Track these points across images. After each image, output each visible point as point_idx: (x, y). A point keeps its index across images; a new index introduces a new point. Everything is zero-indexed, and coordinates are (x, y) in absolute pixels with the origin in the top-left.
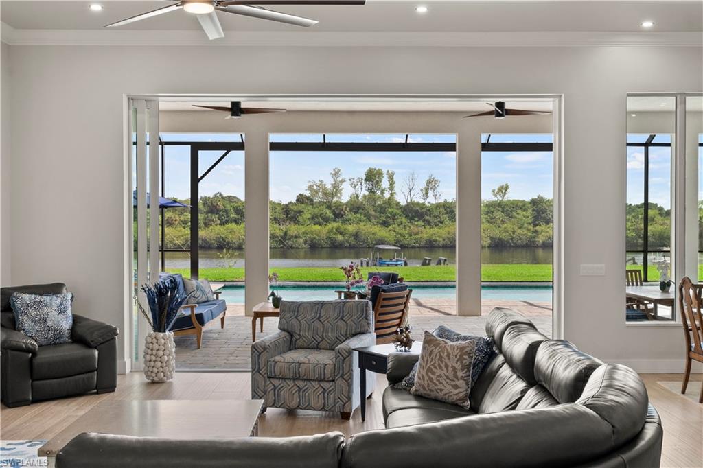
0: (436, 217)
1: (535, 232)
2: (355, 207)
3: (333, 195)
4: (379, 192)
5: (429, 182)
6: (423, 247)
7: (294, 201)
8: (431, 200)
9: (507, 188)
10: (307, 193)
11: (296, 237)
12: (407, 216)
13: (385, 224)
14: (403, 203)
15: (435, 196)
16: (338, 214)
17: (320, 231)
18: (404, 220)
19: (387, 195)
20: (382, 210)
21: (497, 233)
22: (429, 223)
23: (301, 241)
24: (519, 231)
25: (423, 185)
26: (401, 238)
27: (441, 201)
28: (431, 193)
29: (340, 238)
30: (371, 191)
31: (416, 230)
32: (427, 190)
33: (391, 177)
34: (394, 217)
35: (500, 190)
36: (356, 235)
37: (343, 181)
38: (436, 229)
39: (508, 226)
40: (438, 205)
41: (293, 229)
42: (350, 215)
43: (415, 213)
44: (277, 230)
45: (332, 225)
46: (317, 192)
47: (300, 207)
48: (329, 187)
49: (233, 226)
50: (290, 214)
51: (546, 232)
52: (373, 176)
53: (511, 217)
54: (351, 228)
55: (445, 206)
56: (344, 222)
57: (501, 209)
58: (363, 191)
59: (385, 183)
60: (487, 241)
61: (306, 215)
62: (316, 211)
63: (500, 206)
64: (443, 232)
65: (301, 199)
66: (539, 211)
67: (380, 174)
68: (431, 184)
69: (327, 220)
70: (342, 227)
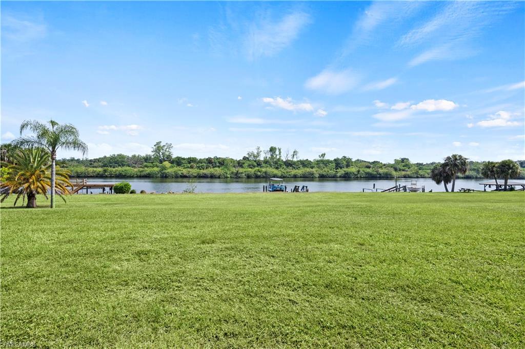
0: (297, 165)
1: (337, 172)
2: (266, 162)
3: (257, 157)
4: (275, 156)
5: (294, 152)
6: (292, 177)
7: (242, 159)
8: (295, 160)
9: (325, 154)
10: (247, 156)
11: (242, 173)
12: (286, 165)
13: (277, 168)
14: (284, 160)
15: (297, 158)
16: (259, 164)
17: (251, 171)
18: (285, 167)
19: (278, 157)
20: (276, 163)
21: (321, 172)
22: (294, 168)
23: (244, 174)
24: (330, 171)
25: (292, 153)
26: (283, 174)
27: (299, 159)
28: (295, 156)
29: (259, 173)
30: (272, 155)
31: (289, 170)
32: (294, 155)
33: (280, 150)
34: (281, 165)
35: (322, 155)
36: (266, 173)
37: (261, 151)
38: (297, 171)
39: (326, 169)
40: (298, 161)
41: (241, 170)
42: (264, 165)
43: (289, 164)
44: (234, 170)
45: (257, 168)
46: (251, 156)
47: (244, 161)
48: (255, 154)
49: (217, 168)
50: (240, 164)
51: (341, 172)
52: (272, 150)
53: (326, 166)
54: (264, 170)
55: (300, 161)
56: (261, 167)
57: (323, 163)
58: (269, 156)
59: (277, 152)
60: (317, 175)
61: (246, 165)
62: (250, 163)
63: (322, 161)
64: (300, 172)
65: (245, 158)
66: (338, 163)
67: (275, 149)
68: (295, 153)
69: (254, 166)
70: (260, 169)
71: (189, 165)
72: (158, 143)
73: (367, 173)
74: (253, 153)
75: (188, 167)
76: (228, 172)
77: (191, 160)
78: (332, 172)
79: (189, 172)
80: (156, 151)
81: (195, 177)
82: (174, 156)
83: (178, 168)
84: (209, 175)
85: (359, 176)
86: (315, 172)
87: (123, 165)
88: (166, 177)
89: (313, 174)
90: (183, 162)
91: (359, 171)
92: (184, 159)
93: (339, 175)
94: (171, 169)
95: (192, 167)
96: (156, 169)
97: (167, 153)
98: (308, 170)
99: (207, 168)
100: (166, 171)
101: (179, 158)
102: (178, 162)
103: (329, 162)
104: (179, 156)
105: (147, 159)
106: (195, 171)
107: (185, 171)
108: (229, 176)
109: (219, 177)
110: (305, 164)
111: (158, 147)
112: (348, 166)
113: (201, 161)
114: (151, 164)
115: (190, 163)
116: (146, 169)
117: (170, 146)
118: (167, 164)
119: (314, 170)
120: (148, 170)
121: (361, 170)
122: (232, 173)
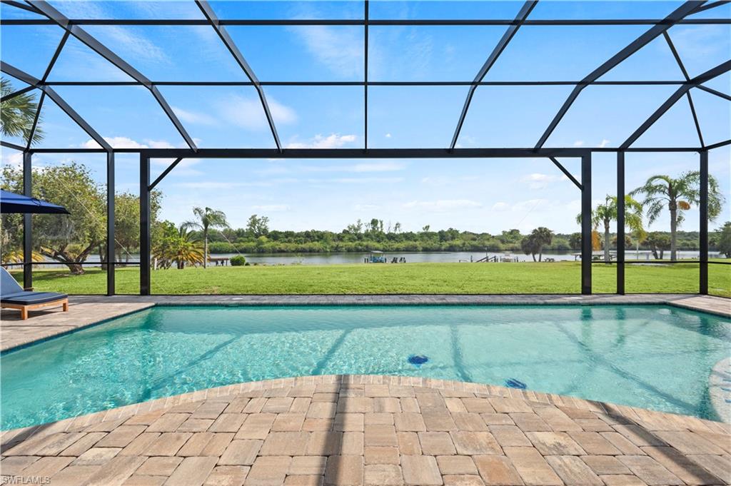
0: (400, 238)
1: (441, 244)
2: (367, 235)
3: (357, 230)
4: (376, 229)
6: (393, 250)
7: (341, 232)
8: (398, 232)
10: (347, 229)
11: (342, 247)
12: (388, 238)
13: (379, 242)
14: (386, 233)
15: (399, 230)
16: (360, 237)
17: (352, 245)
18: (387, 240)
19: (380, 230)
20: (378, 236)
21: (425, 245)
22: (397, 241)
23: (344, 248)
24: (434, 244)
25: (395, 226)
26: (385, 247)
27: (402, 232)
29: (360, 247)
30: (373, 228)
31: (391, 244)
32: (396, 228)
33: (381, 222)
34: (382, 239)
35: (426, 227)
36: (367, 247)
37: (361, 224)
38: (400, 244)
39: (430, 242)
40: (401, 234)
41: (341, 244)
42: (364, 238)
43: (391, 237)
44: (334, 244)
45: (357, 242)
46: (351, 229)
47: (344, 235)
48: (356, 226)
49: (316, 243)
50: (339, 237)
51: (445, 245)
52: (374, 222)
53: (431, 239)
54: (365, 243)
55: (403, 234)
56: (362, 241)
57: (427, 235)
58: (370, 228)
59: (379, 225)
60: (421, 249)
61: (346, 238)
62: (351, 237)
63: (426, 234)
64: (402, 245)
65: (345, 232)
66: (442, 235)
67: (377, 221)
68: (398, 225)
69: (355, 240)
70: (361, 243)
71: (286, 240)
72: (253, 217)
73: (472, 246)
74: (353, 226)
75: (285, 242)
76: (328, 247)
77: (289, 235)
78: (436, 245)
79: (287, 246)
80: (251, 225)
81: (293, 252)
82: (270, 231)
83: (275, 242)
84: (308, 250)
85: (464, 248)
86: (418, 245)
87: (214, 240)
88: (263, 252)
89: (416, 248)
90: (280, 236)
91: (464, 244)
92: (281, 233)
93: (443, 248)
94: (268, 244)
95: (289, 241)
96: (252, 244)
97: (263, 227)
98: (411, 243)
99: (305, 242)
100: (263, 246)
101: (275, 232)
102: (275, 236)
103: (433, 234)
104: (276, 230)
105: (240, 233)
106: (292, 246)
107: (282, 246)
108: (328, 250)
109: (318, 252)
110: (408, 236)
111: (254, 221)
112: (453, 238)
113: (299, 235)
114: (246, 239)
115: (287, 237)
116: (242, 244)
117: (266, 220)
118: (263, 238)
119: (417, 243)
120: (244, 245)
121: (466, 242)
122: (332, 247)
